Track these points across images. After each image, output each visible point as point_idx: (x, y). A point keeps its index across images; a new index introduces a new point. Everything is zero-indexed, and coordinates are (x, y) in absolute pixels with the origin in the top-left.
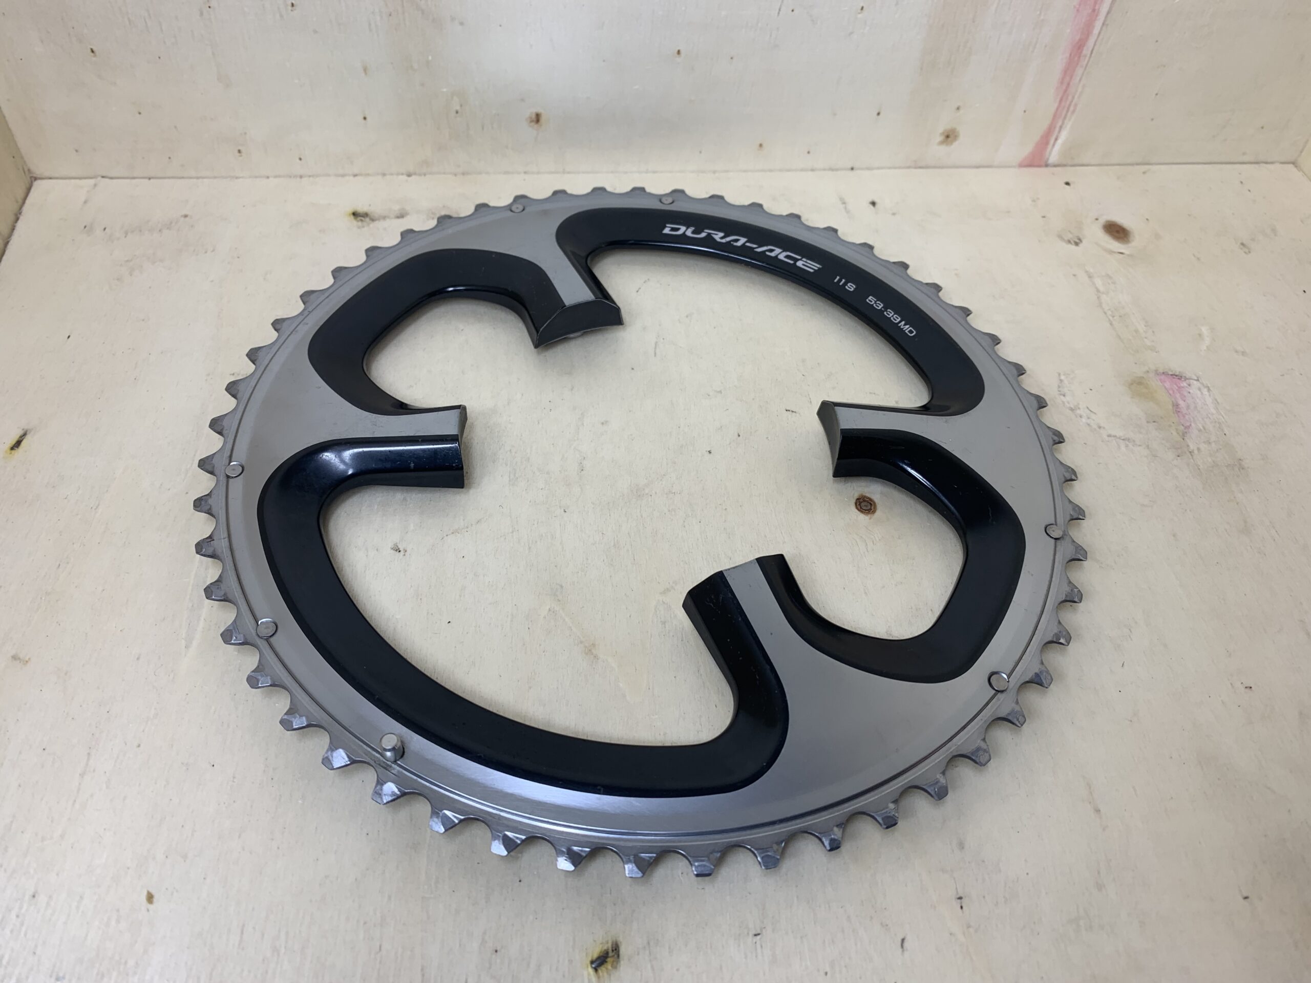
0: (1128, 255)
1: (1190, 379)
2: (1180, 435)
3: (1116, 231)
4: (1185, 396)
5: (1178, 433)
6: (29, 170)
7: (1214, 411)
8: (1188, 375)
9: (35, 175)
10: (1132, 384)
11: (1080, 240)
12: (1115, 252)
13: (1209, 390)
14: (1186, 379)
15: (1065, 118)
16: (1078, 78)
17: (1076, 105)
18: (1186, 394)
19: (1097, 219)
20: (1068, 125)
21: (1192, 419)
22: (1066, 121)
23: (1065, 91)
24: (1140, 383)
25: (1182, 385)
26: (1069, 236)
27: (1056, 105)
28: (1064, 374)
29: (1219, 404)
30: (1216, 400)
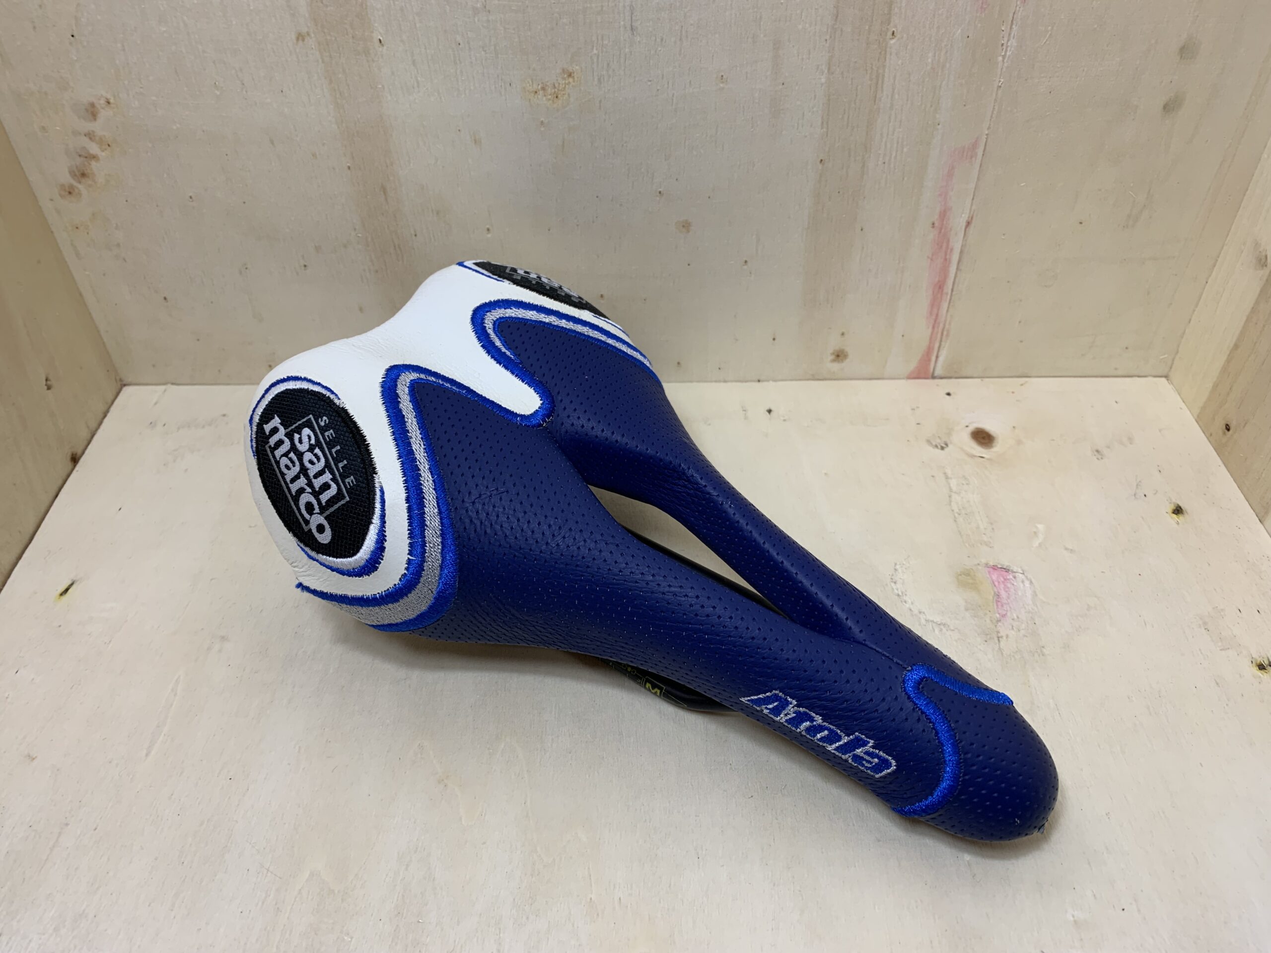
0: (988, 459)
1: (1016, 572)
2: (992, 623)
3: (983, 437)
4: (1008, 588)
5: (991, 621)
6: (121, 380)
7: (1030, 602)
8: (1015, 569)
9: (124, 382)
10: (961, 575)
11: (947, 445)
12: (975, 456)
13: (1031, 582)
14: (1012, 572)
15: (941, 341)
16: (945, 311)
17: (948, 331)
18: (1009, 585)
19: (967, 426)
20: (946, 346)
21: (1009, 609)
22: (943, 343)
23: (935, 321)
24: (968, 575)
25: (1008, 577)
26: (938, 441)
27: (930, 330)
28: (900, 564)
29: (1036, 595)
30: (1035, 592)
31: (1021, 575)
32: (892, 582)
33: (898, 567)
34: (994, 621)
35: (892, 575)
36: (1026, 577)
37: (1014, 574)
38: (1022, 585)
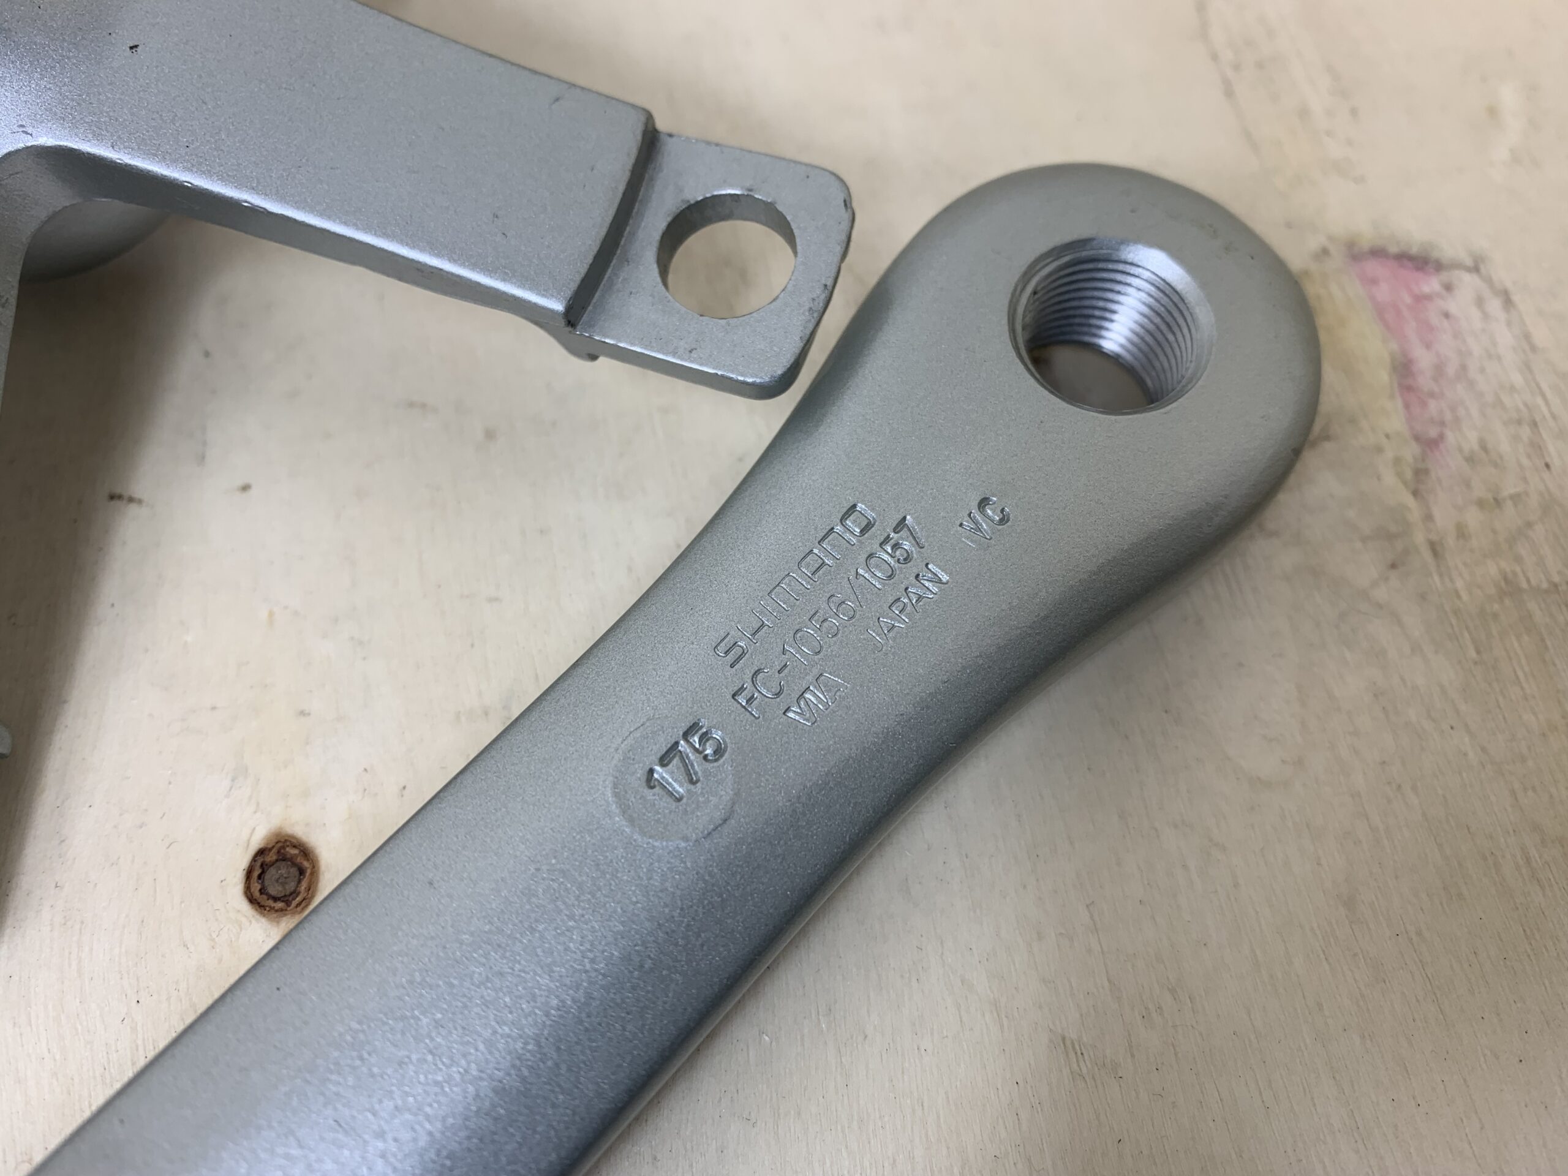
1: (1457, 265)
2: (1405, 483)
4: (1432, 330)
5: (1399, 475)
7: (1517, 379)
8: (1449, 248)
13: (1508, 301)
14: (1439, 266)
18: (1435, 320)
21: (1448, 416)
25: (1426, 289)
29: (1533, 348)
30: (1527, 337)
31: (1467, 278)
34: (1409, 475)
36: (1489, 281)
37: (1444, 276)
38: (1475, 313)
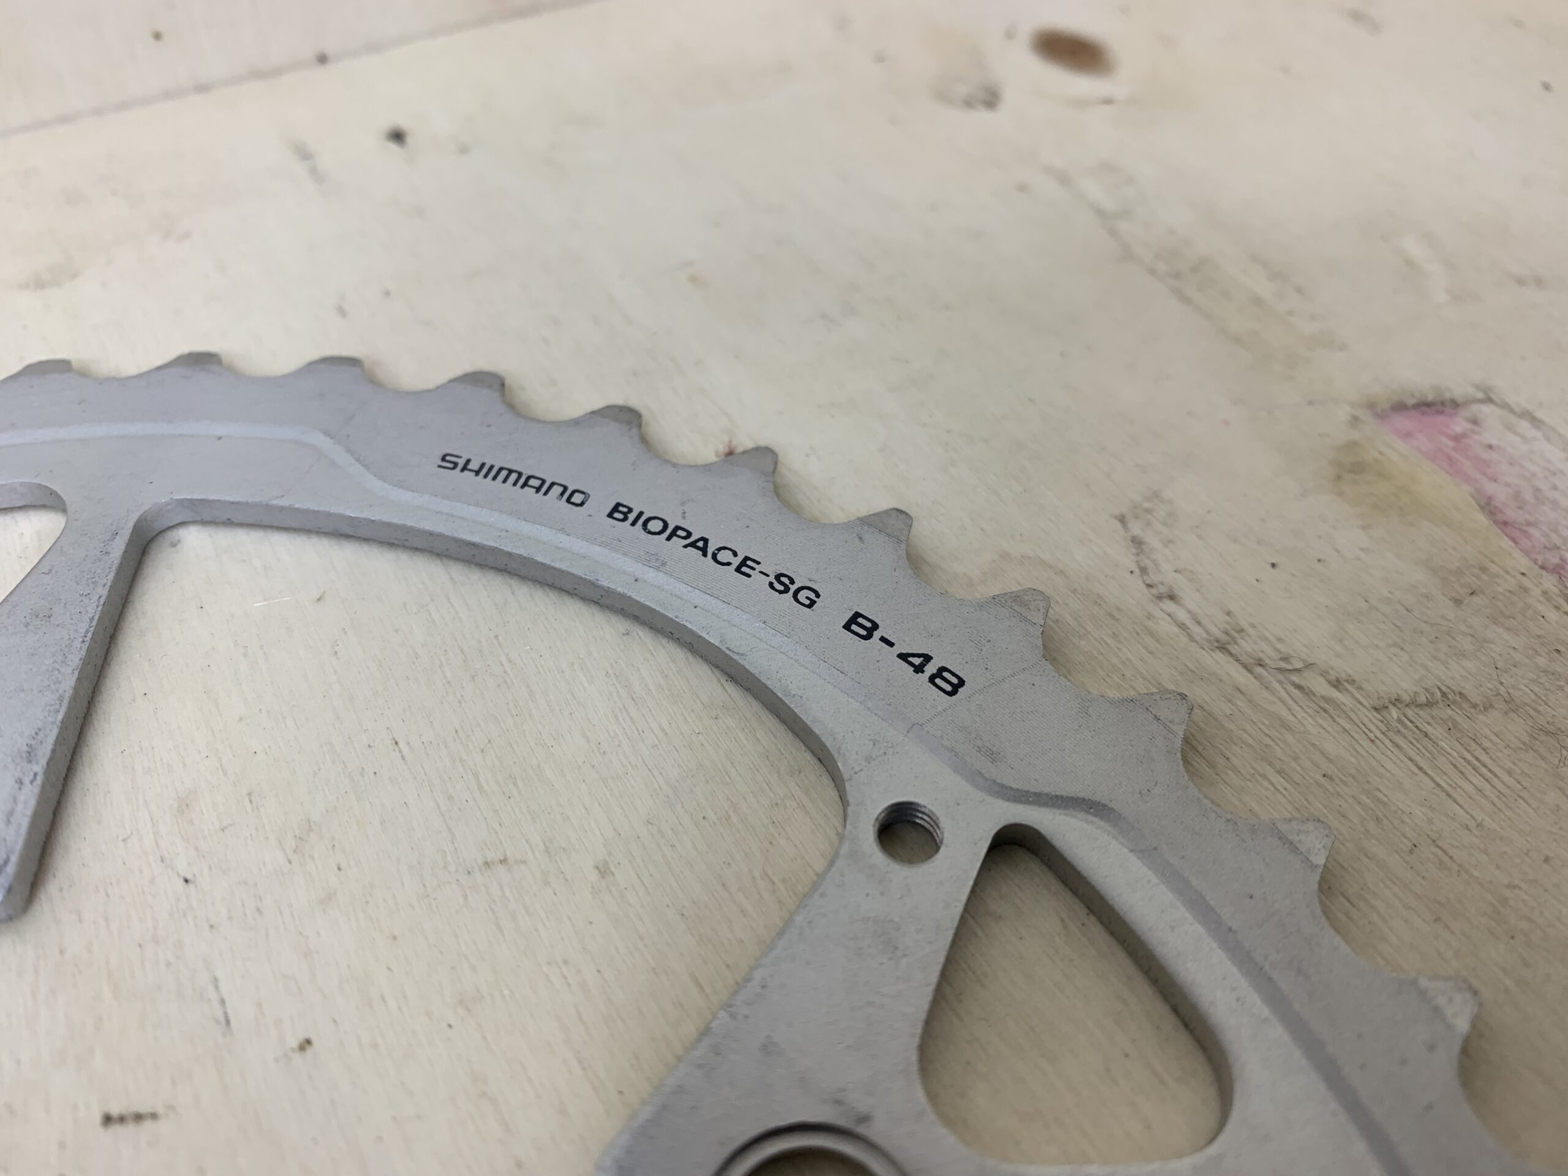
1: (1471, 400)
3: (1070, 51)
8: (1459, 389)
10: (1340, 478)
11: (994, 92)
12: (1091, 102)
13: (1535, 421)
14: (1455, 405)
18: (1485, 455)
19: (1011, 34)
24: (1357, 468)
25: (1458, 429)
26: (964, 89)
28: (1137, 517)
31: (1487, 409)
32: (1159, 598)
33: (1136, 529)
35: (1144, 571)
36: (1506, 406)
37: (1465, 413)
38: (1513, 438)
